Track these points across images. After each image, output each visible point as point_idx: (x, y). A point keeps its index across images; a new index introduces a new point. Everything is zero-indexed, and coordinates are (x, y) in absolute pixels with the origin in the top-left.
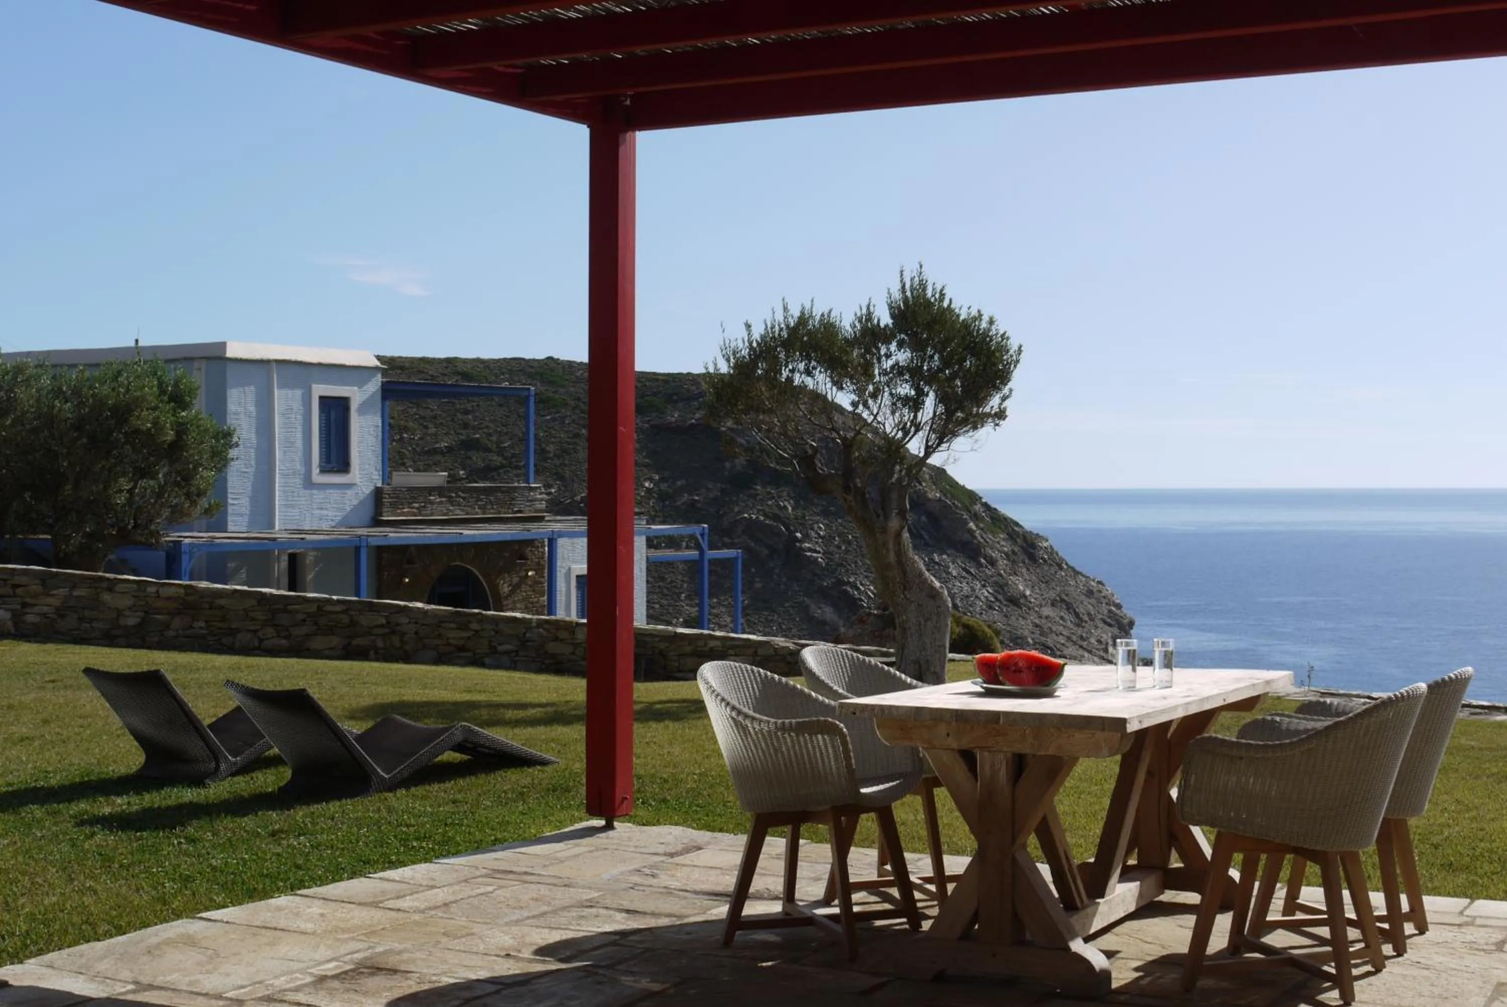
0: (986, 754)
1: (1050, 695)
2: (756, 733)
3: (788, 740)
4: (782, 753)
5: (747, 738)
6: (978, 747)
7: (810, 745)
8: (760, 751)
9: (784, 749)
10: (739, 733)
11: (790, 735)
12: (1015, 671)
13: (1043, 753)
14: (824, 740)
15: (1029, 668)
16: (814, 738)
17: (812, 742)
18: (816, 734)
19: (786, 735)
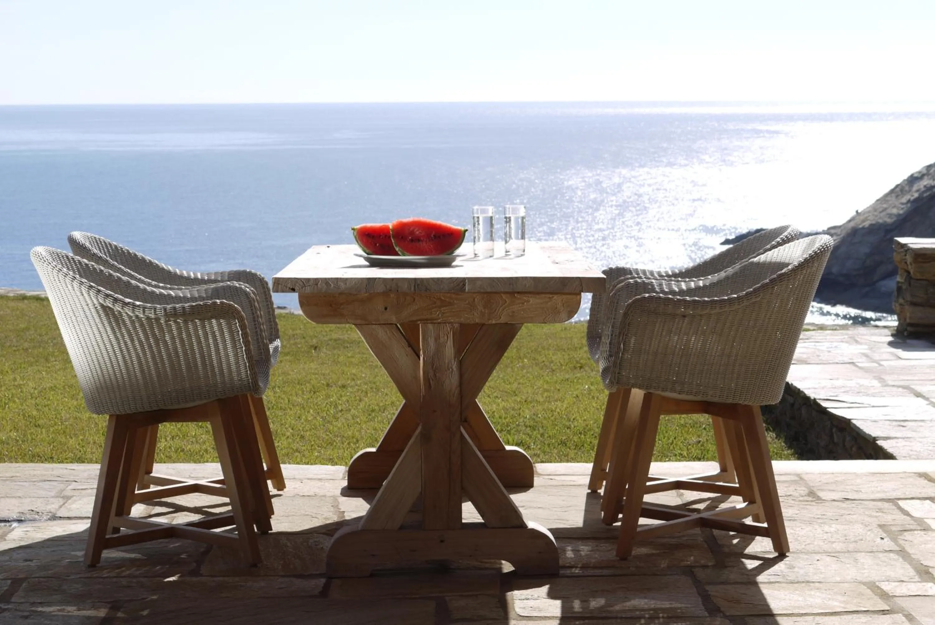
0: (430, 326)
1: (447, 264)
2: (133, 322)
3: (174, 327)
4: (165, 342)
5: (120, 329)
6: (420, 320)
7: (200, 332)
8: (137, 343)
9: (167, 338)
10: (110, 323)
11: (175, 322)
12: (412, 240)
13: (494, 322)
14: (220, 325)
15: (428, 236)
16: (206, 323)
17: (204, 327)
18: (210, 319)
19: (171, 323)
